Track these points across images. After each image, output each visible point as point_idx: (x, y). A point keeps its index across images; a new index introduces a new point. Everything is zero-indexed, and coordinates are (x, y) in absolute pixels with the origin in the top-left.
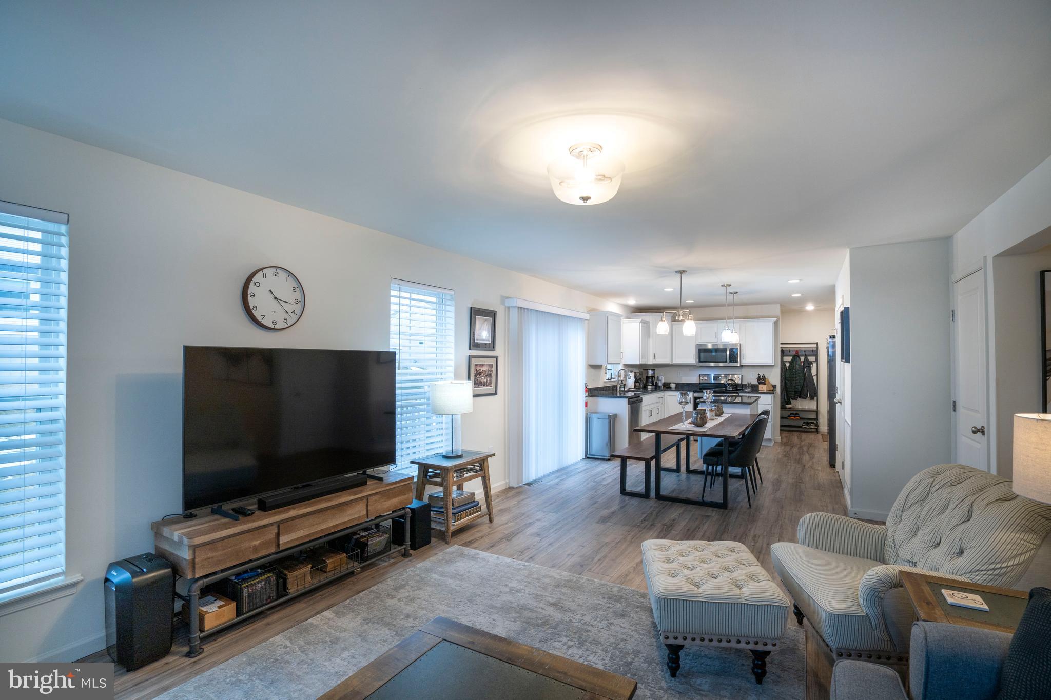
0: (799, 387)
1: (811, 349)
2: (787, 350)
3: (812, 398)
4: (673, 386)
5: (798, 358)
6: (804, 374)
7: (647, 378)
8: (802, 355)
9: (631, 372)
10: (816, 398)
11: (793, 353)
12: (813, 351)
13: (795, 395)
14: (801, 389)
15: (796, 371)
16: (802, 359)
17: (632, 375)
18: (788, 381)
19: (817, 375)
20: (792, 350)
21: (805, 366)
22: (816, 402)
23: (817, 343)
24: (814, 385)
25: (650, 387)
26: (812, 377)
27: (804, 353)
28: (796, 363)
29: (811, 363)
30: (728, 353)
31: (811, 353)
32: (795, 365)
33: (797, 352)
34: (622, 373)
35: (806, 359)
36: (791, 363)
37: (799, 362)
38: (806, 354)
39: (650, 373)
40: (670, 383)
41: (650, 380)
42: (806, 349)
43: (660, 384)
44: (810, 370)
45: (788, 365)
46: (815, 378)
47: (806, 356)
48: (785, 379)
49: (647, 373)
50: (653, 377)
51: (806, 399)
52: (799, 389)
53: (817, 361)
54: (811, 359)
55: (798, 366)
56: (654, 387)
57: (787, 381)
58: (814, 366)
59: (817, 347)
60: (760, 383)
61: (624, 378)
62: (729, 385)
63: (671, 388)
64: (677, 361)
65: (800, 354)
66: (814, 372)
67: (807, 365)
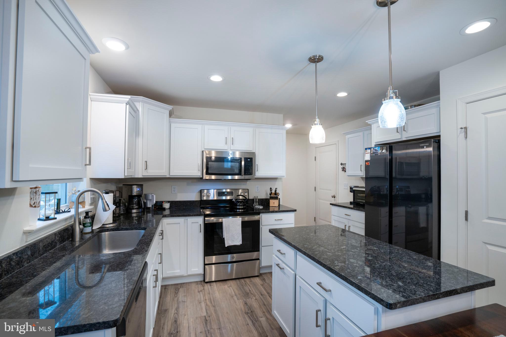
4: (167, 206)
7: (131, 197)
9: (107, 193)
17: (109, 198)
25: (134, 211)
30: (243, 163)
34: (88, 197)
39: (135, 190)
40: (162, 202)
41: (135, 200)
43: (149, 205)
49: (131, 190)
50: (139, 196)
56: (140, 210)
60: (272, 198)
61: (91, 204)
62: (238, 202)
63: (164, 209)
64: (176, 172)
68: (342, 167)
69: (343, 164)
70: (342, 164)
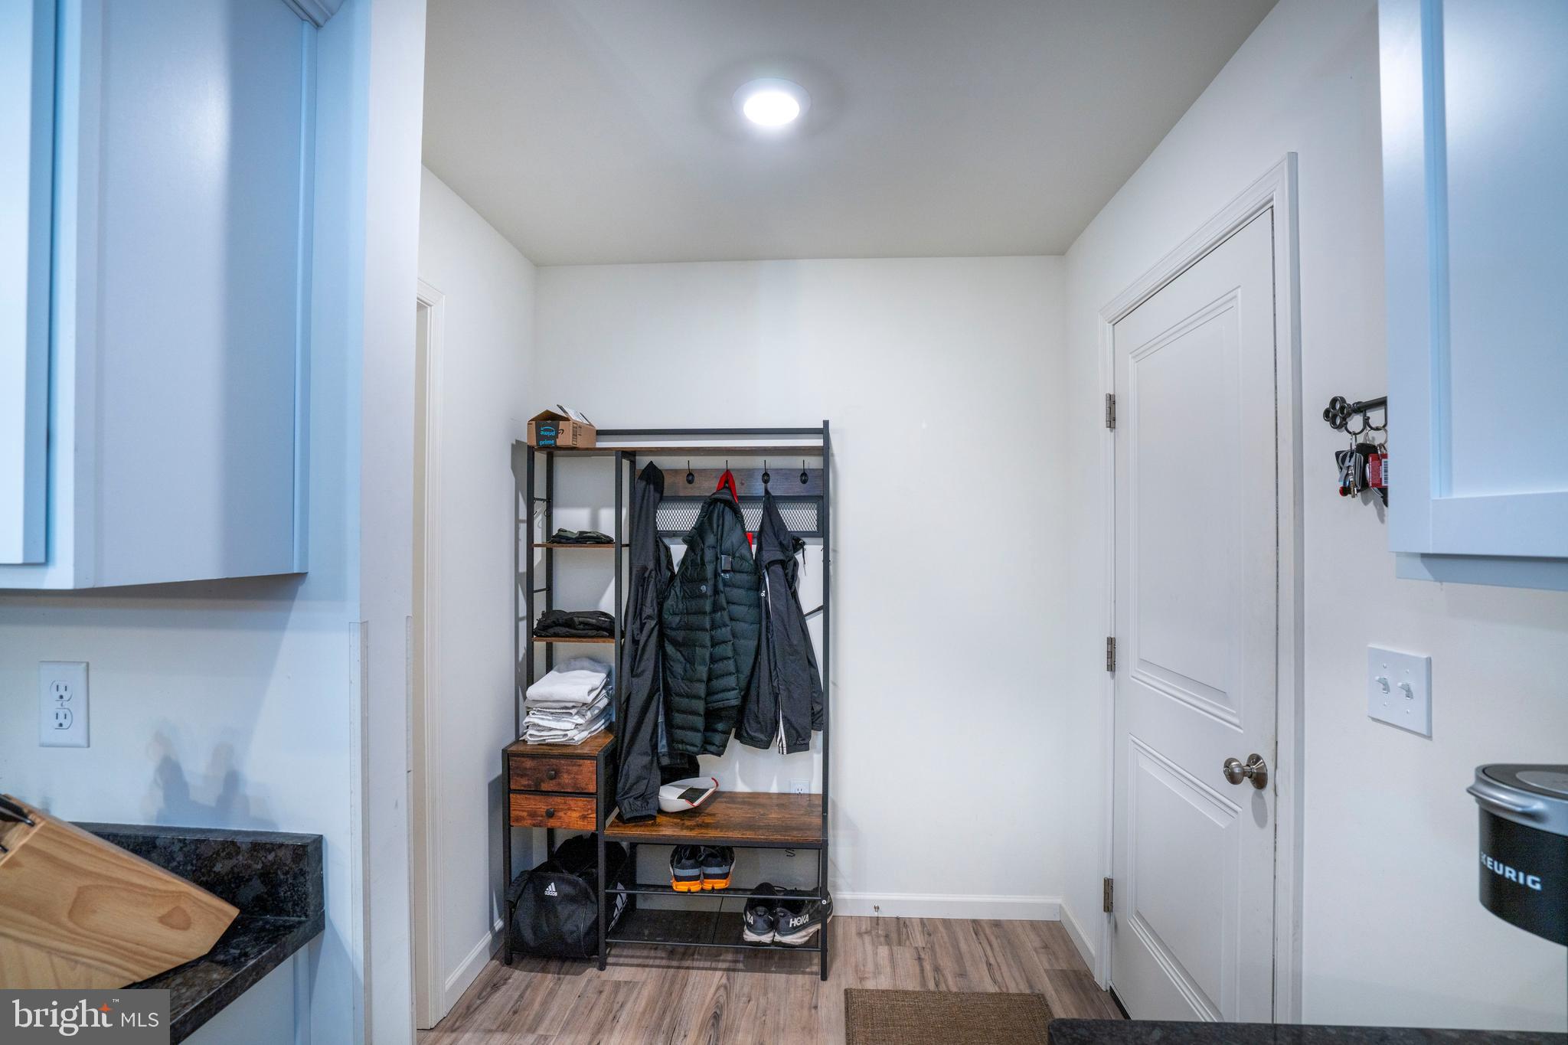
0: (731, 681)
1: (797, 462)
2: (676, 472)
3: (798, 743)
5: (729, 516)
6: (759, 603)
8: (751, 500)
10: (820, 734)
11: (708, 487)
12: (804, 476)
13: (709, 728)
14: (745, 698)
15: (716, 592)
16: (753, 518)
18: (675, 644)
19: (825, 608)
20: (703, 471)
21: (768, 556)
22: (818, 758)
23: (824, 431)
24: (812, 663)
26: (801, 618)
27: (759, 489)
28: (720, 540)
29: (797, 543)
31: (798, 489)
32: (709, 555)
33: (727, 479)
35: (771, 517)
36: (694, 539)
37: (733, 539)
38: (774, 493)
42: (775, 462)
44: (791, 580)
45: (678, 551)
46: (814, 625)
47: (770, 504)
48: (662, 636)
51: (766, 745)
52: (733, 699)
53: (823, 531)
54: (798, 518)
55: (725, 562)
57: (670, 649)
58: (811, 556)
59: (825, 452)
65: (741, 491)
66: (809, 594)
67: (780, 556)
68: (1344, 441)
69: (1362, 408)
70: (1338, 413)
